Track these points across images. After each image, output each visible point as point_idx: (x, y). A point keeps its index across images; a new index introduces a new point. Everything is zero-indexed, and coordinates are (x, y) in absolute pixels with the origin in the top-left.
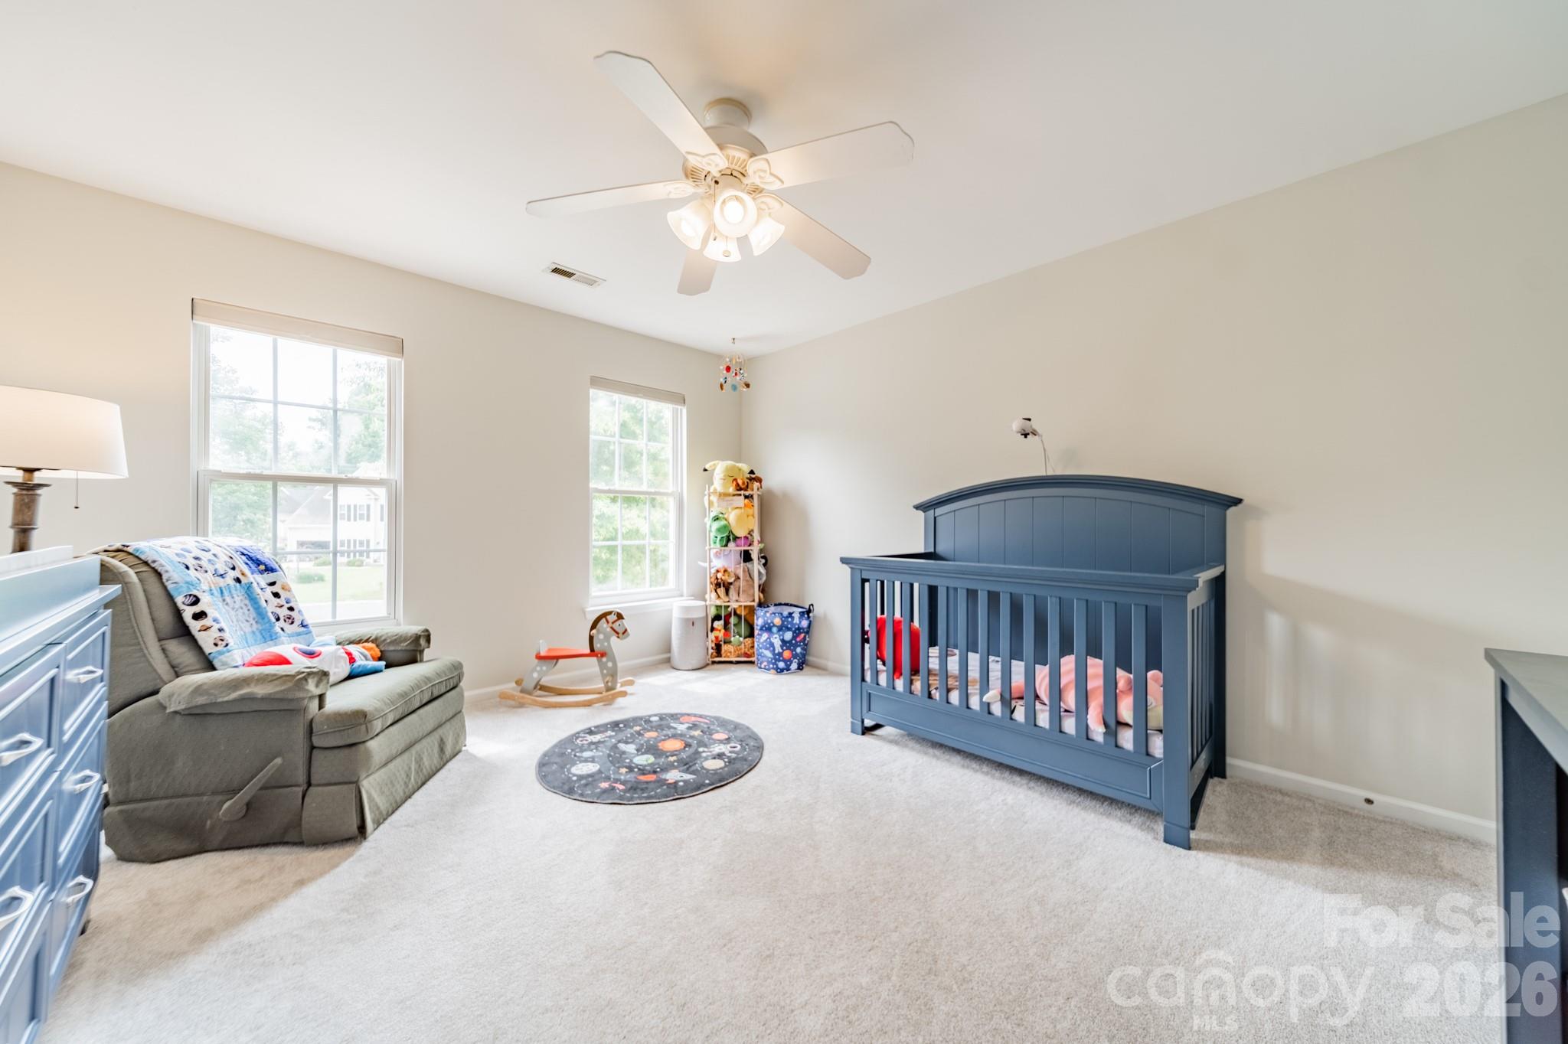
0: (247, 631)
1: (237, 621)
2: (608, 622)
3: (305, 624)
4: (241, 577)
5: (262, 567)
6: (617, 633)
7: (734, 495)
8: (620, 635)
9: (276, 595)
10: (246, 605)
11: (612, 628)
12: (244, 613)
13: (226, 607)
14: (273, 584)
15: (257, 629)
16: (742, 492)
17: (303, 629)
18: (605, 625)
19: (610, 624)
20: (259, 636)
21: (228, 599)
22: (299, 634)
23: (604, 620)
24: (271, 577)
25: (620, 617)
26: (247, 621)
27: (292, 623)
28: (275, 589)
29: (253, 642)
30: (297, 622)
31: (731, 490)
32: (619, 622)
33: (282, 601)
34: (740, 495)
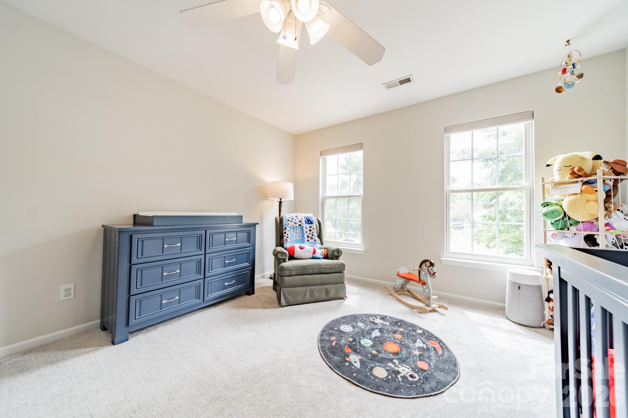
0: (298, 239)
1: (296, 236)
2: (426, 266)
3: (315, 240)
4: (301, 224)
5: (310, 222)
6: (430, 274)
7: (570, 183)
8: (432, 275)
9: (310, 230)
10: (300, 232)
11: (428, 270)
12: (299, 234)
13: (294, 232)
14: (310, 227)
15: (301, 239)
16: (579, 180)
17: (314, 241)
18: (425, 267)
19: (427, 268)
20: (301, 241)
21: (295, 230)
22: (313, 243)
23: (424, 264)
24: (310, 225)
25: (432, 265)
26: (299, 236)
27: (312, 239)
28: (310, 229)
29: (298, 242)
30: (313, 239)
31: (567, 178)
32: (431, 267)
33: (311, 232)
34: (577, 182)
